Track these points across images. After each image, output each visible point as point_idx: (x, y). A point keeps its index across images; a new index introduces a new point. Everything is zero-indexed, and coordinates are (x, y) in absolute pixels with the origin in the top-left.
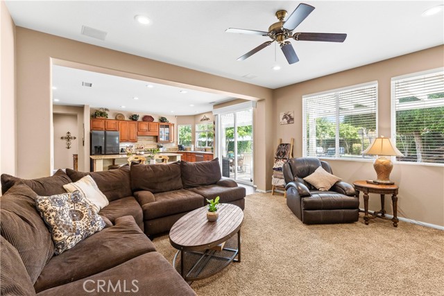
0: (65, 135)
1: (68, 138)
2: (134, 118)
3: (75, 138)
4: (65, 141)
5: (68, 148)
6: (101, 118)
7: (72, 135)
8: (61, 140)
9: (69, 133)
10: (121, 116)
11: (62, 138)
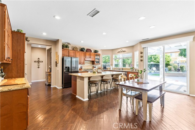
0: (37, 60)
1: (39, 62)
2: (82, 50)
3: (42, 62)
4: (37, 63)
5: (39, 68)
6: (66, 49)
7: (41, 60)
8: (34, 63)
9: (39, 59)
10: (76, 48)
11: (35, 62)
